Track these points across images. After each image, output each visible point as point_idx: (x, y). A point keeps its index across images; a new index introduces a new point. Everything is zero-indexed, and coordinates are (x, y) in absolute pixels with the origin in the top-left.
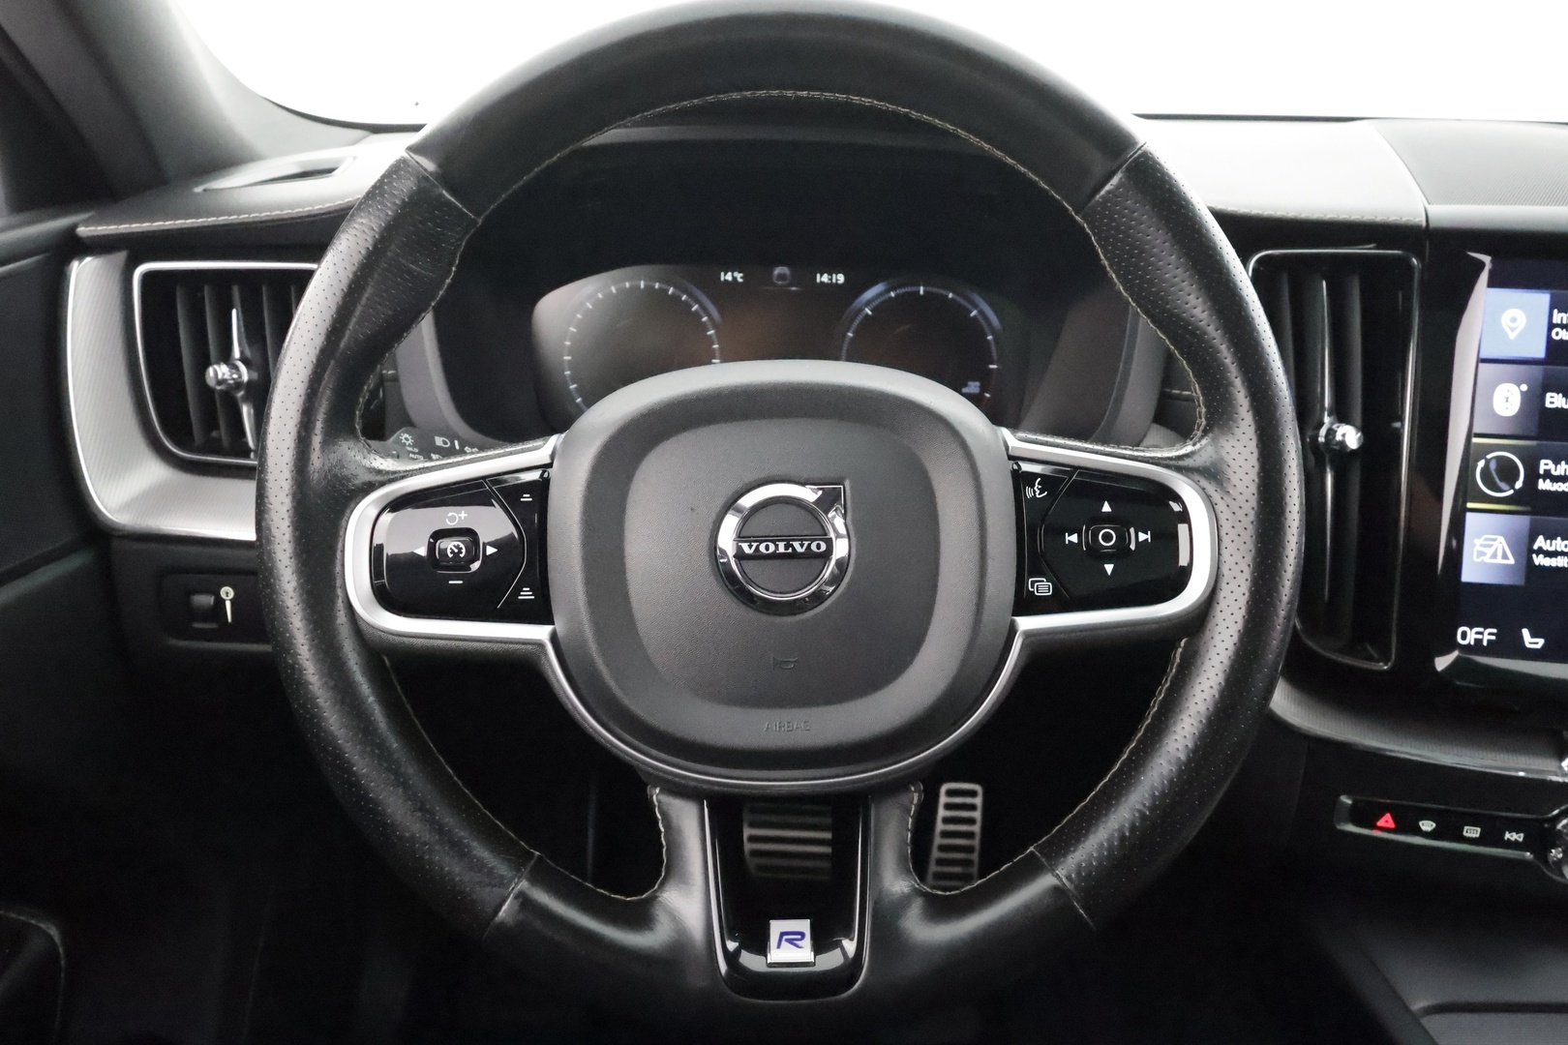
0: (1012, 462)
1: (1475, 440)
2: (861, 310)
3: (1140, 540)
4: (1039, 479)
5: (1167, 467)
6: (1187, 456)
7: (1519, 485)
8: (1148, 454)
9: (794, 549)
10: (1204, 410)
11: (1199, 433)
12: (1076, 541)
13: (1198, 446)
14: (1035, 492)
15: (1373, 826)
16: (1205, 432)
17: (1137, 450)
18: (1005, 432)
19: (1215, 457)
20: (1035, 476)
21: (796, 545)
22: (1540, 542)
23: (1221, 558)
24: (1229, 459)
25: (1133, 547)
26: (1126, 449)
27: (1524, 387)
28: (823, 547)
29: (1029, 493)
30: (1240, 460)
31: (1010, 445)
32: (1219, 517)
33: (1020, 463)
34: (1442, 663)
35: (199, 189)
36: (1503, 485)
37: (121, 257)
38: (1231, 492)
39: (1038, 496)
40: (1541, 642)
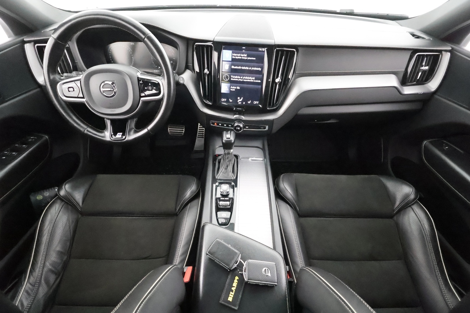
1: (222, 73)
7: (229, 79)
12: (146, 88)
14: (141, 82)
15: (214, 125)
20: (141, 80)
22: (231, 87)
27: (229, 65)
33: (139, 78)
35: (43, 31)
36: (227, 79)
37: (33, 43)
40: (232, 101)
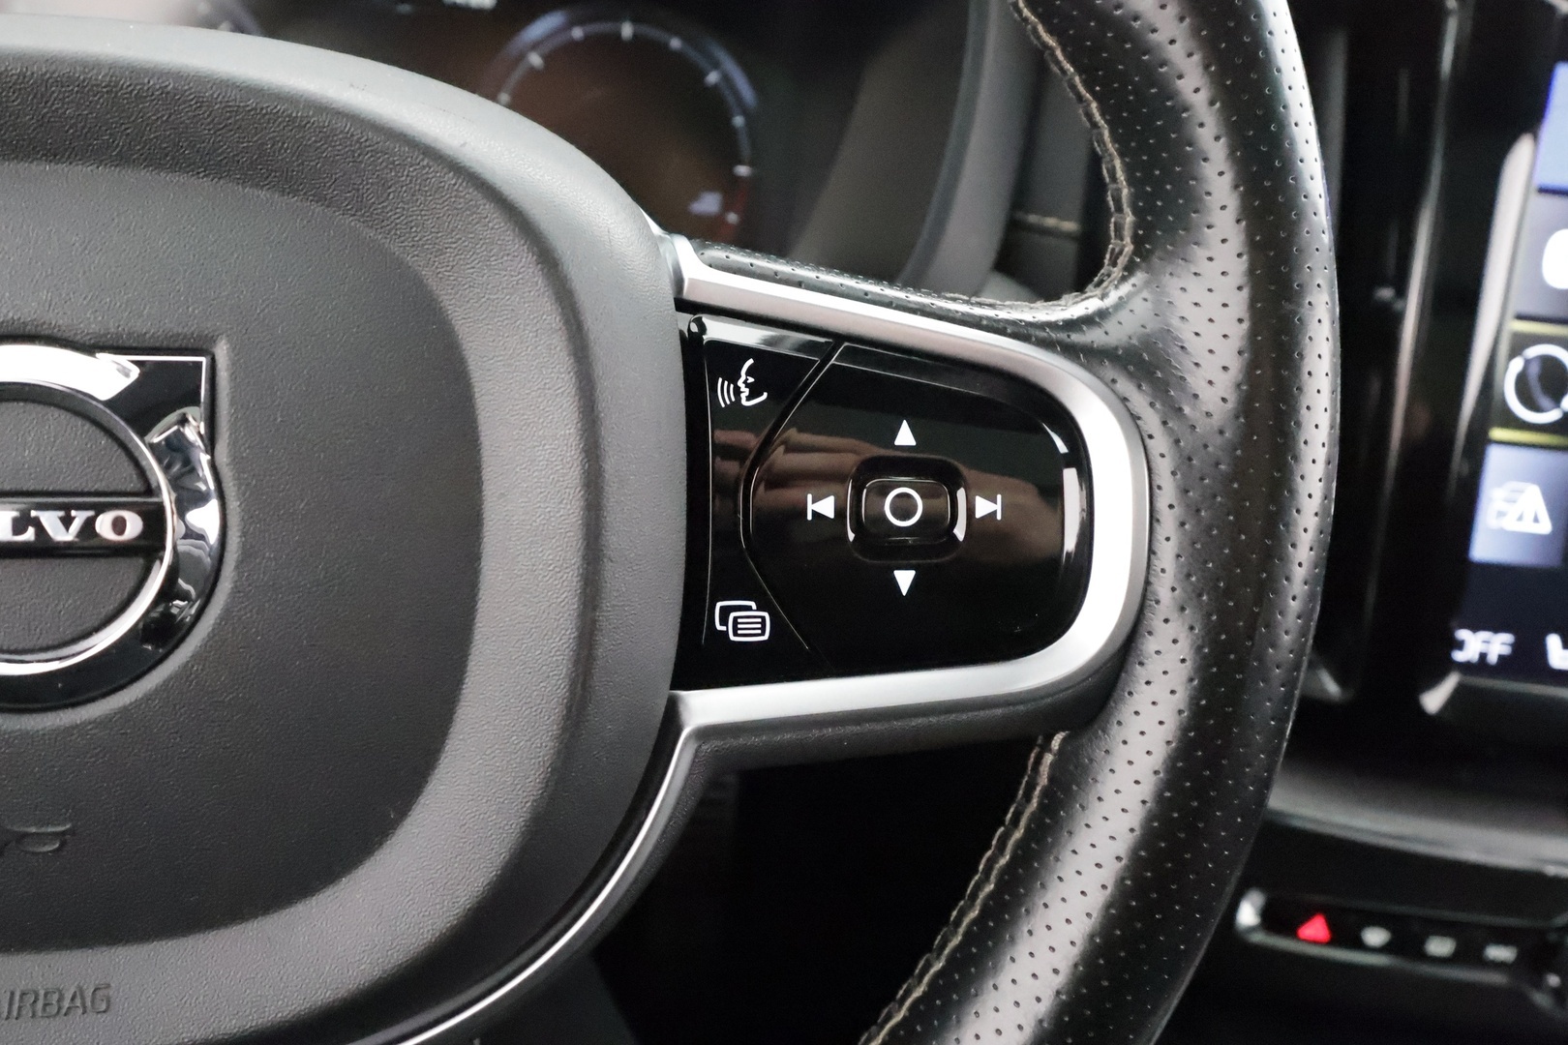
0: (689, 317)
2: (522, 57)
3: (978, 515)
4: (750, 362)
5: (1047, 344)
6: (1088, 321)
8: (1003, 314)
9: (40, 530)
10: (1129, 219)
11: (1117, 272)
12: (831, 514)
13: (1113, 296)
14: (739, 392)
16: (1130, 269)
17: (980, 304)
18: (682, 248)
19: (1152, 326)
20: (740, 352)
21: (50, 520)
23: (1155, 562)
24: (1186, 334)
25: (960, 532)
26: (954, 300)
28: (134, 526)
29: (724, 395)
30: (1211, 336)
31: (687, 276)
32: (1153, 465)
33: (706, 320)
34: (1434, 700)
38: (1187, 410)
39: (745, 403)
